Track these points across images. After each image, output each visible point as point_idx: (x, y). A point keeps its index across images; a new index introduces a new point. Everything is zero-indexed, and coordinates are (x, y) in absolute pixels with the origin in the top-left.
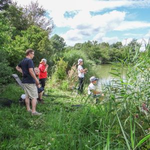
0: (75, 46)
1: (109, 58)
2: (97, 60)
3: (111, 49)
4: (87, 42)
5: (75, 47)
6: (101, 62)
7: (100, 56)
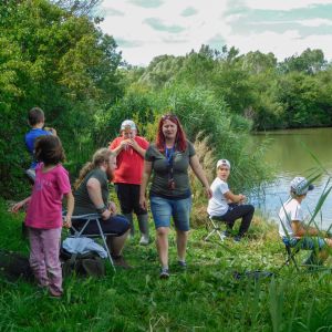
0: (153, 65)
1: (277, 108)
2: (239, 118)
3: (287, 78)
4: (197, 51)
5: (150, 69)
6: (251, 123)
7: (249, 101)
